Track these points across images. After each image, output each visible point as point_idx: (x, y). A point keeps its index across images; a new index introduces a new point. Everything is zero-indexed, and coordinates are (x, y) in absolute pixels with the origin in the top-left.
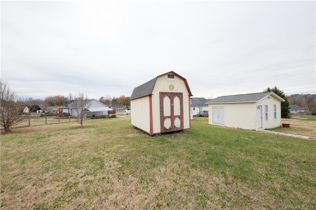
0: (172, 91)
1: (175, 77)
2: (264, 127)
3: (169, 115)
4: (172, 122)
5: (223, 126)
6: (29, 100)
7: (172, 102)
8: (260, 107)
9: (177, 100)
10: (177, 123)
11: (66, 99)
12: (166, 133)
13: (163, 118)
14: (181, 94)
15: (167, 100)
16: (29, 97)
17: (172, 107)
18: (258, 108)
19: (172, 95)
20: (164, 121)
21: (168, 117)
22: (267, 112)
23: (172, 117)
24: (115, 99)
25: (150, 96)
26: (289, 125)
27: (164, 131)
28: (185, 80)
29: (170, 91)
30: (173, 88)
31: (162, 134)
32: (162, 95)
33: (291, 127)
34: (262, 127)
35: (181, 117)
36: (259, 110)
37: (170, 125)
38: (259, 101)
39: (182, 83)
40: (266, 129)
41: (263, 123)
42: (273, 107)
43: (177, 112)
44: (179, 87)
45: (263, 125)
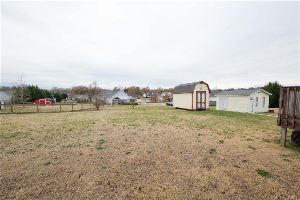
0: (202, 90)
1: (203, 83)
2: (254, 111)
3: (200, 101)
4: (201, 105)
5: (226, 110)
6: (54, 89)
7: (201, 96)
8: (252, 99)
9: (203, 95)
10: (203, 105)
11: (87, 88)
12: (198, 110)
13: (197, 103)
14: (206, 92)
15: (199, 95)
16: (54, 87)
17: (201, 98)
18: (251, 99)
19: (201, 92)
20: (197, 104)
21: (199, 103)
22: (257, 102)
23: (201, 103)
24: (126, 89)
25: (192, 93)
26: (273, 111)
27: (197, 109)
28: (207, 85)
29: (201, 91)
30: (202, 89)
31: (197, 110)
32: (197, 92)
33: (275, 113)
34: (253, 111)
35: (205, 103)
36: (252, 101)
37: (200, 106)
38: (251, 95)
39: (206, 86)
40: (255, 113)
41: (253, 109)
42: (262, 99)
43: (203, 100)
44: (205, 88)
45: (253, 110)
